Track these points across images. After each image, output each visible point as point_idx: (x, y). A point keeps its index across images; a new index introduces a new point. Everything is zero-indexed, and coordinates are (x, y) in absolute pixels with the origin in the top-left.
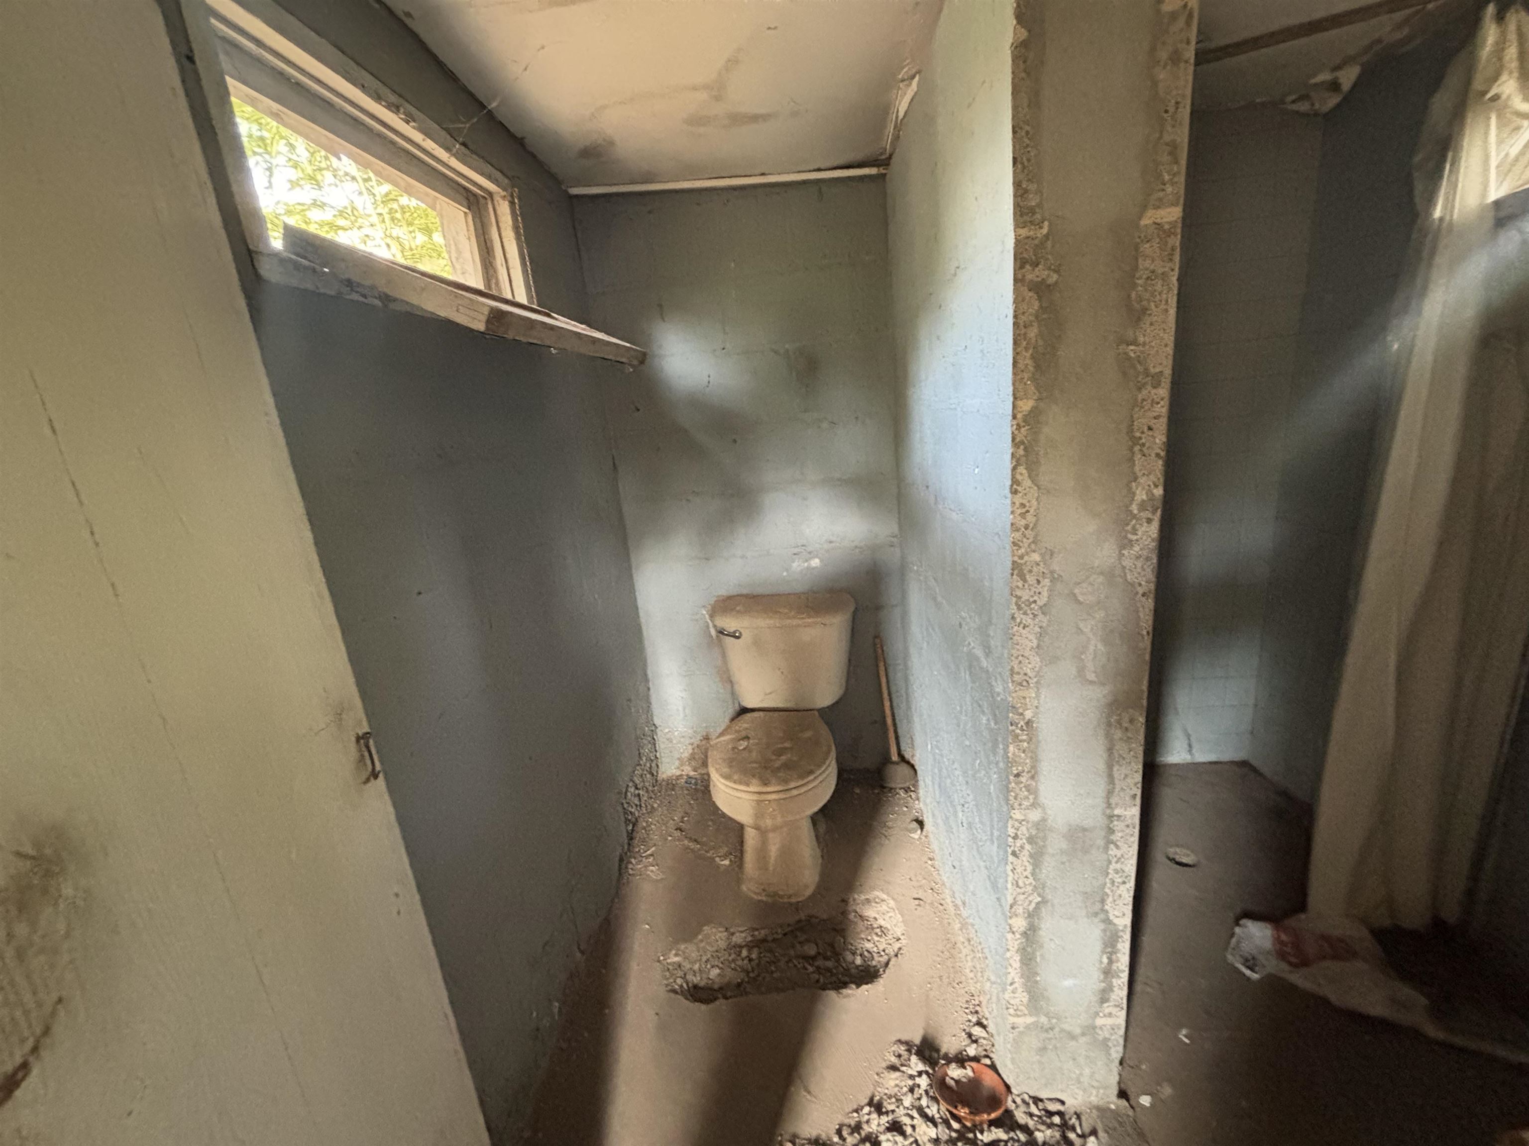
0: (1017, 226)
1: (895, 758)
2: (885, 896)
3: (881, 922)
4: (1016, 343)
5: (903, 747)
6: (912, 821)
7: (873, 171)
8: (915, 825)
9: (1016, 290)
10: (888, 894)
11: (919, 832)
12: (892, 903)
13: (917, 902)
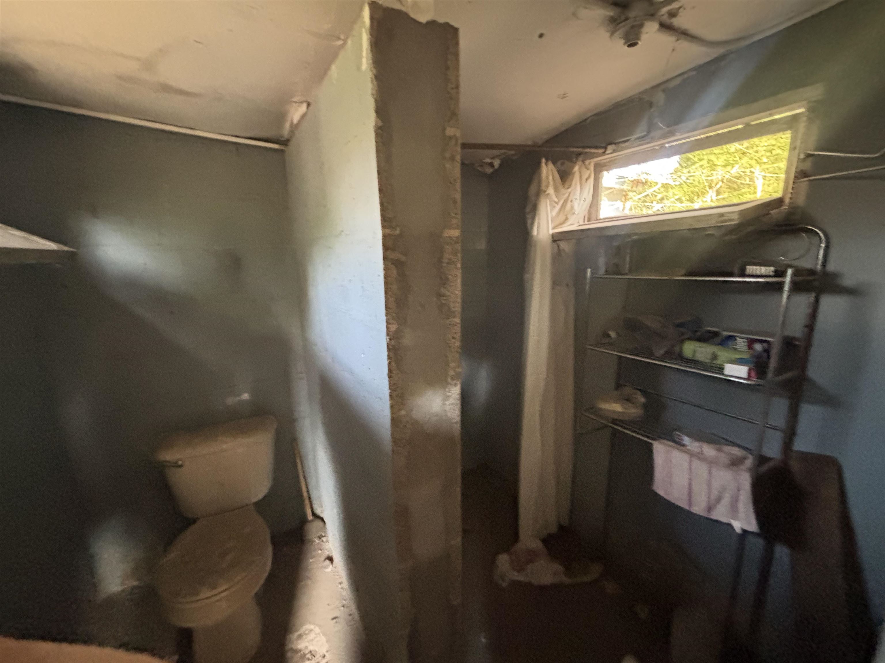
0: (384, 227)
1: (310, 517)
2: (312, 627)
3: (311, 648)
4: (386, 293)
5: (315, 506)
6: (325, 560)
7: (276, 146)
8: (328, 562)
9: (385, 264)
10: (314, 624)
11: (331, 566)
12: (317, 630)
13: (335, 621)
